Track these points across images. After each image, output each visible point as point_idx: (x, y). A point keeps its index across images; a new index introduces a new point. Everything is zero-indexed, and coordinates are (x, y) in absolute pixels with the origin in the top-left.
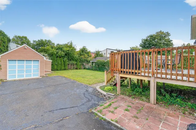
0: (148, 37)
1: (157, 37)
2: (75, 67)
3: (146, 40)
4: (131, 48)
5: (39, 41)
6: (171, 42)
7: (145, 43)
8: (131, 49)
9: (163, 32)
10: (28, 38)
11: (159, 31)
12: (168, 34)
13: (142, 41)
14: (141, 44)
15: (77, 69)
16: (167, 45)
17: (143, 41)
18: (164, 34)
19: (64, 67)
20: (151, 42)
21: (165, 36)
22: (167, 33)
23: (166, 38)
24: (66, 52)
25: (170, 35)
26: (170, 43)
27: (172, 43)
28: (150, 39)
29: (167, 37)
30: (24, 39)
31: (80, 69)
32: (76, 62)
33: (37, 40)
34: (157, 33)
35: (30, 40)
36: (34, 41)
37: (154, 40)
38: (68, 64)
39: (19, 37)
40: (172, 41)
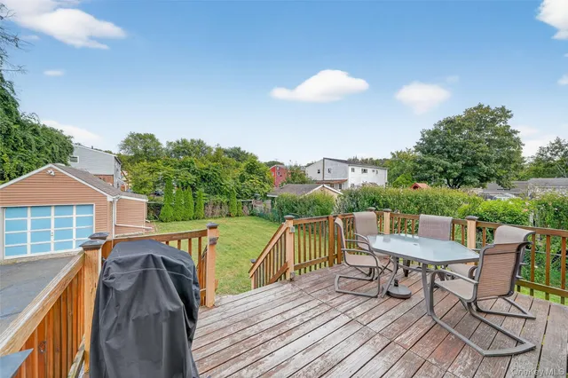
0: (440, 125)
1: (466, 124)
2: (225, 209)
3: (435, 133)
4: (393, 154)
5: (178, 142)
6: (515, 136)
7: (430, 142)
8: (394, 156)
9: (488, 107)
10: (157, 137)
11: (476, 105)
12: (504, 113)
13: (423, 136)
14: (418, 143)
15: (229, 216)
16: (501, 145)
17: (426, 136)
18: (492, 114)
19: (195, 211)
20: (447, 139)
21: (494, 120)
22: (503, 109)
23: (498, 125)
24: (202, 172)
25: (512, 115)
26: (512, 139)
27: (518, 139)
28: (446, 129)
29: (501, 121)
30: (149, 140)
31: (237, 216)
32: (229, 197)
33: (174, 141)
34: (468, 112)
35: (160, 141)
36: (170, 144)
37: (459, 131)
38: (206, 204)
39: (138, 135)
40: (516, 132)
